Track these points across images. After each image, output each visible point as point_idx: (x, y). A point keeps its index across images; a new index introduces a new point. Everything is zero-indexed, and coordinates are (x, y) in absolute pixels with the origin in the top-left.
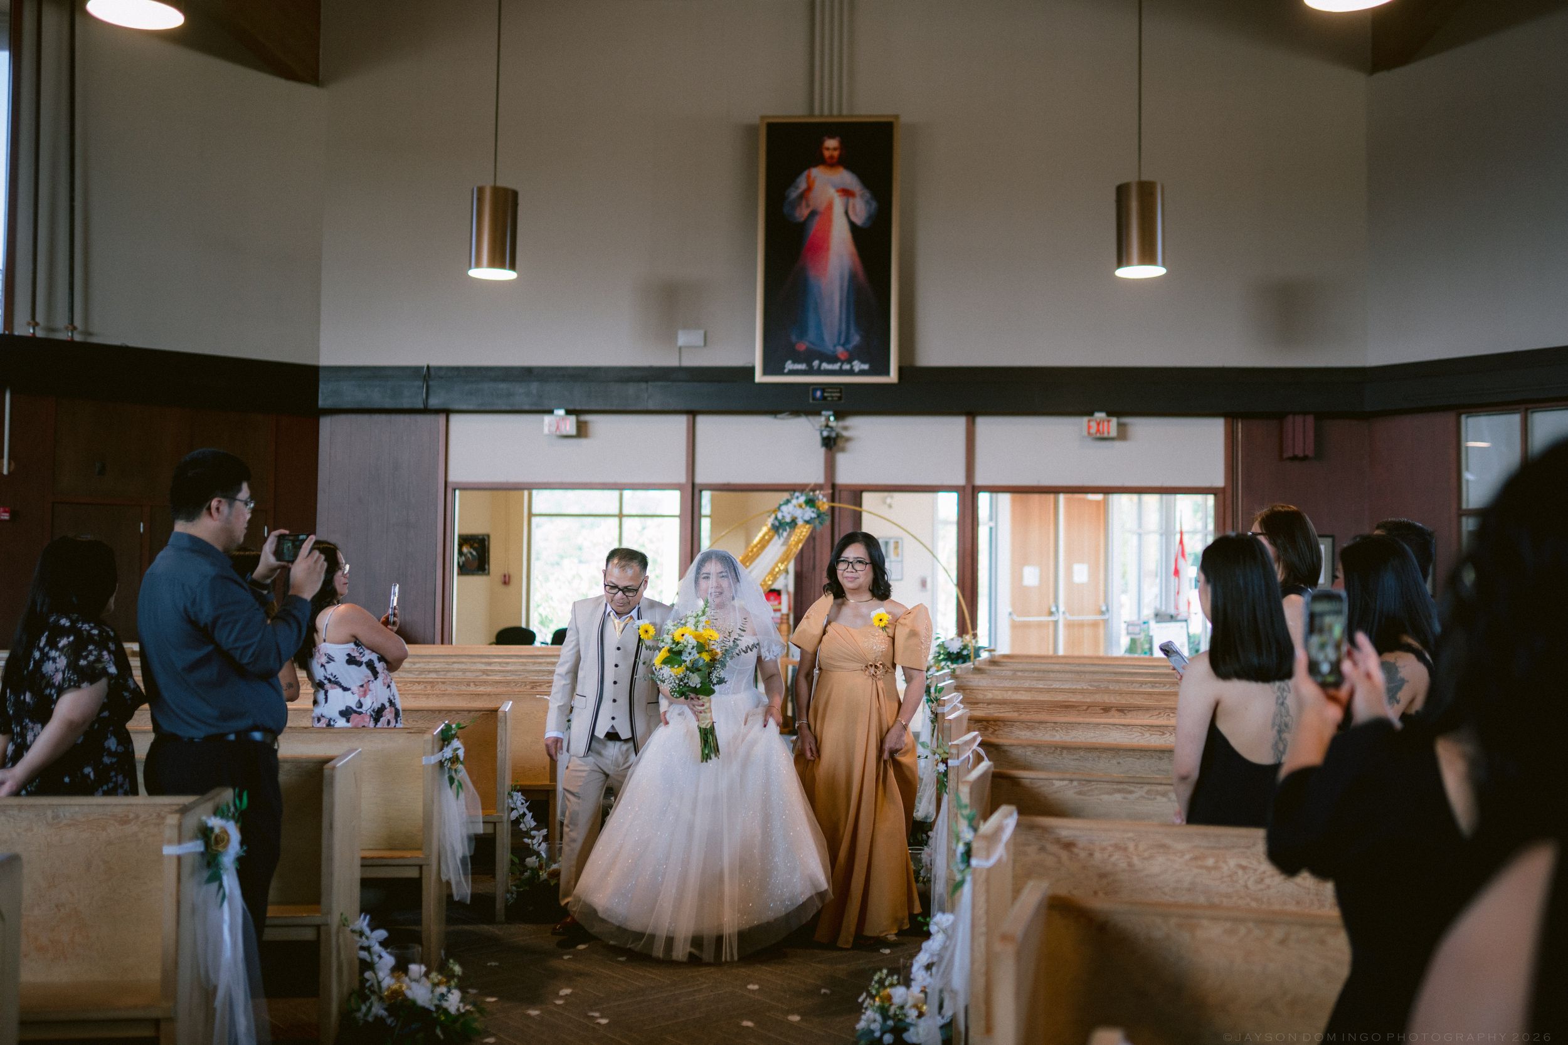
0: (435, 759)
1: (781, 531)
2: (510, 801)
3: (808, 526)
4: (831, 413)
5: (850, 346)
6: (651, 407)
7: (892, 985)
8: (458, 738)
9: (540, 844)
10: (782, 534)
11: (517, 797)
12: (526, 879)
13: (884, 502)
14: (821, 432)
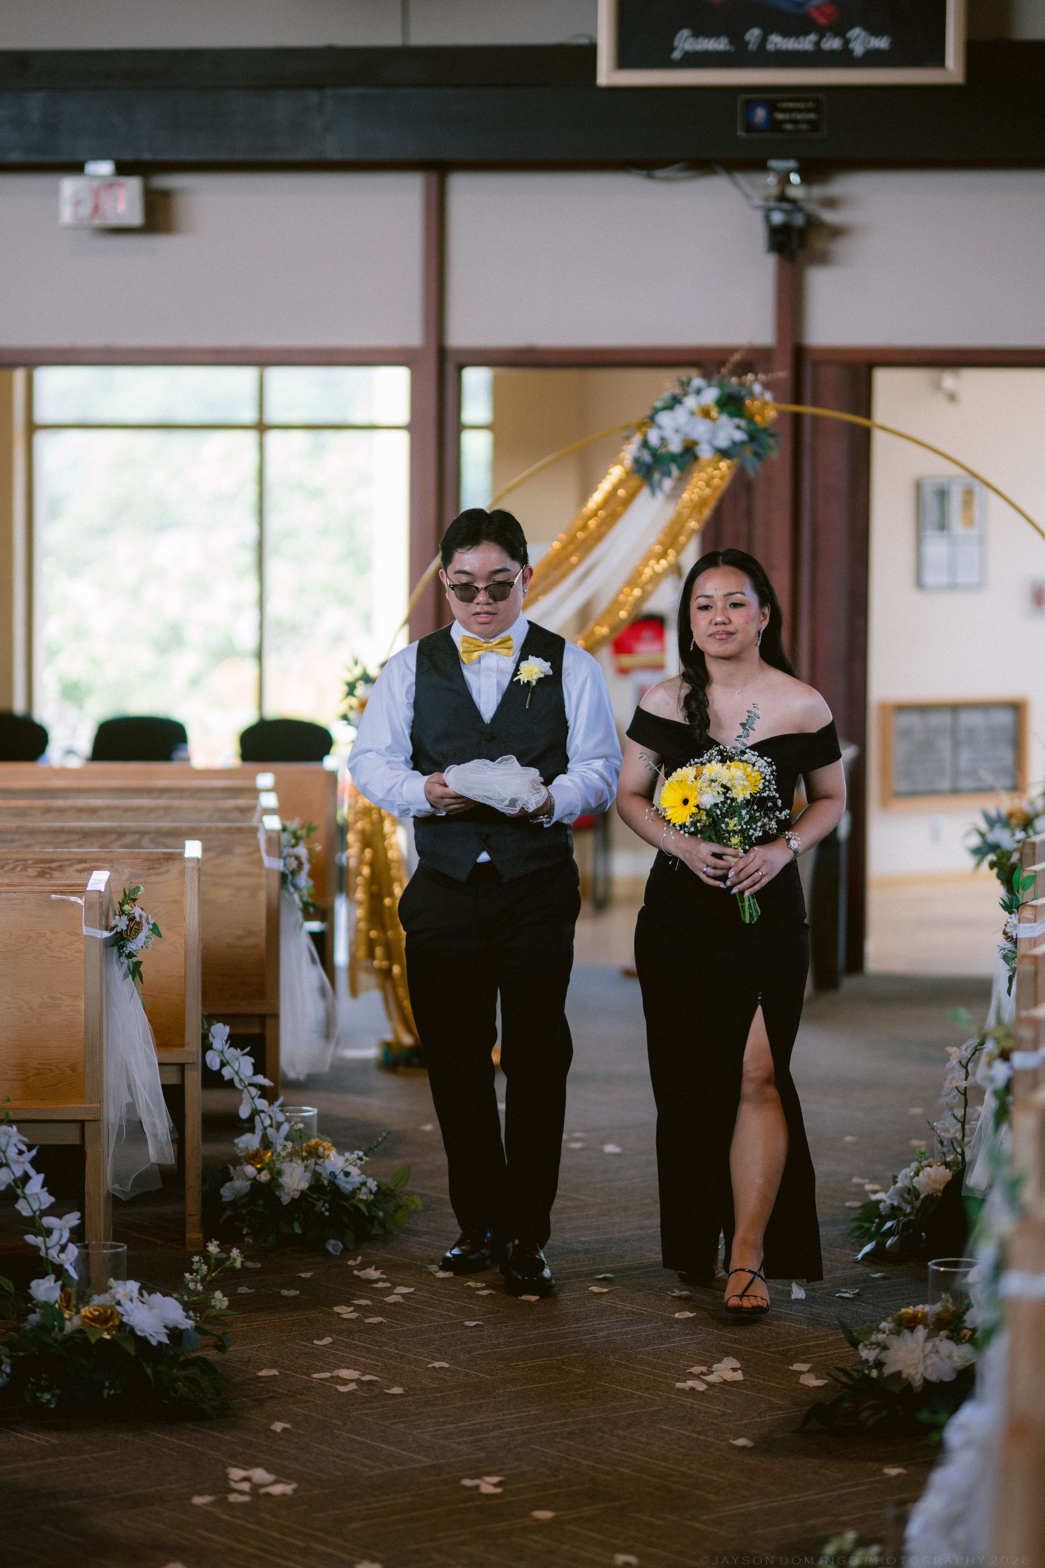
1: (656, 476)
3: (724, 465)
4: (792, 164)
6: (333, 155)
9: (63, 1249)
10: (660, 482)
11: (7, 1137)
12: (32, 1330)
13: (937, 386)
14: (768, 212)
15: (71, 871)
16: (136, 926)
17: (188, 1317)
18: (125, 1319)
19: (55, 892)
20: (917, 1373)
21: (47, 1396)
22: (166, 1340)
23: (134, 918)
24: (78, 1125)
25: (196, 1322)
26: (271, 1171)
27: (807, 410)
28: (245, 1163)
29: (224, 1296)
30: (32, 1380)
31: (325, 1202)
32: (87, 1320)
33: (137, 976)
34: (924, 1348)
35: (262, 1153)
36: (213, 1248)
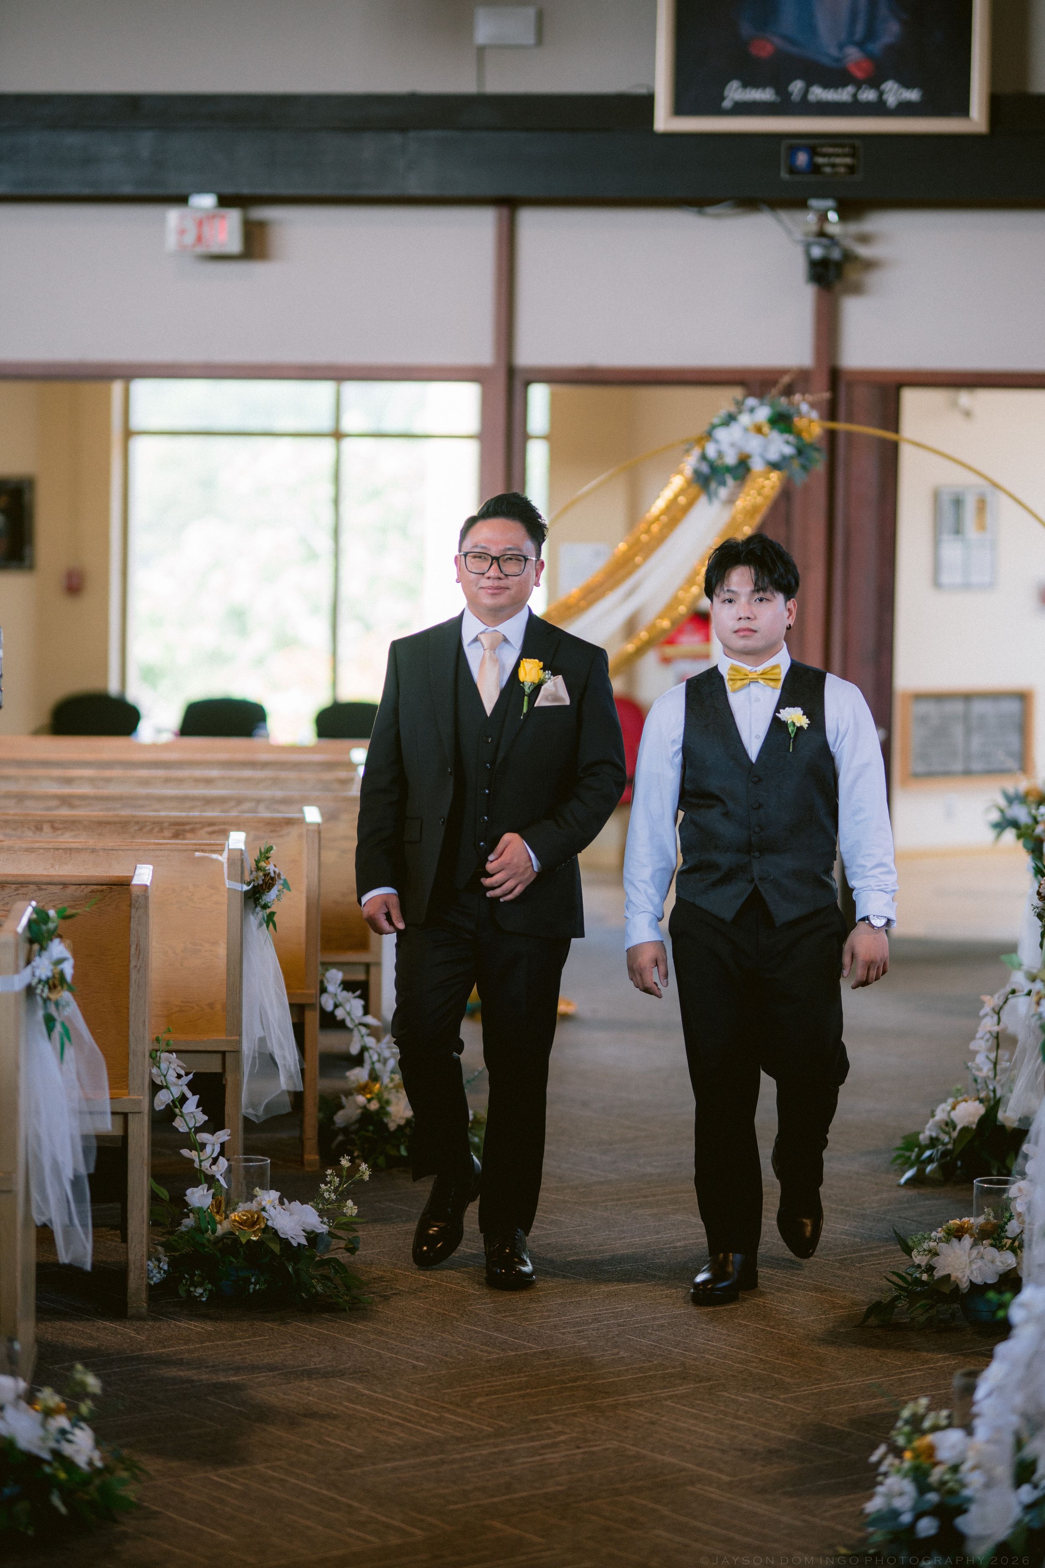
0: (20, 981)
1: (713, 485)
2: (155, 1071)
3: (775, 476)
4: (830, 203)
5: (876, 47)
6: (414, 188)
7: (935, 1428)
8: (60, 936)
9: (215, 1161)
10: (717, 492)
11: (168, 1063)
12: (188, 1232)
13: (954, 404)
14: (808, 247)
15: (203, 832)
16: (270, 881)
17: (322, 1222)
18: (270, 1223)
19: (197, 851)
20: (964, 1276)
21: (200, 1291)
22: (304, 1242)
23: (269, 873)
24: (219, 1056)
25: (330, 1227)
26: (380, 1100)
27: (841, 426)
28: (355, 1094)
29: (354, 1204)
30: (186, 1276)
32: (236, 1224)
33: (271, 925)
34: (970, 1255)
35: (371, 1084)
36: (345, 1162)
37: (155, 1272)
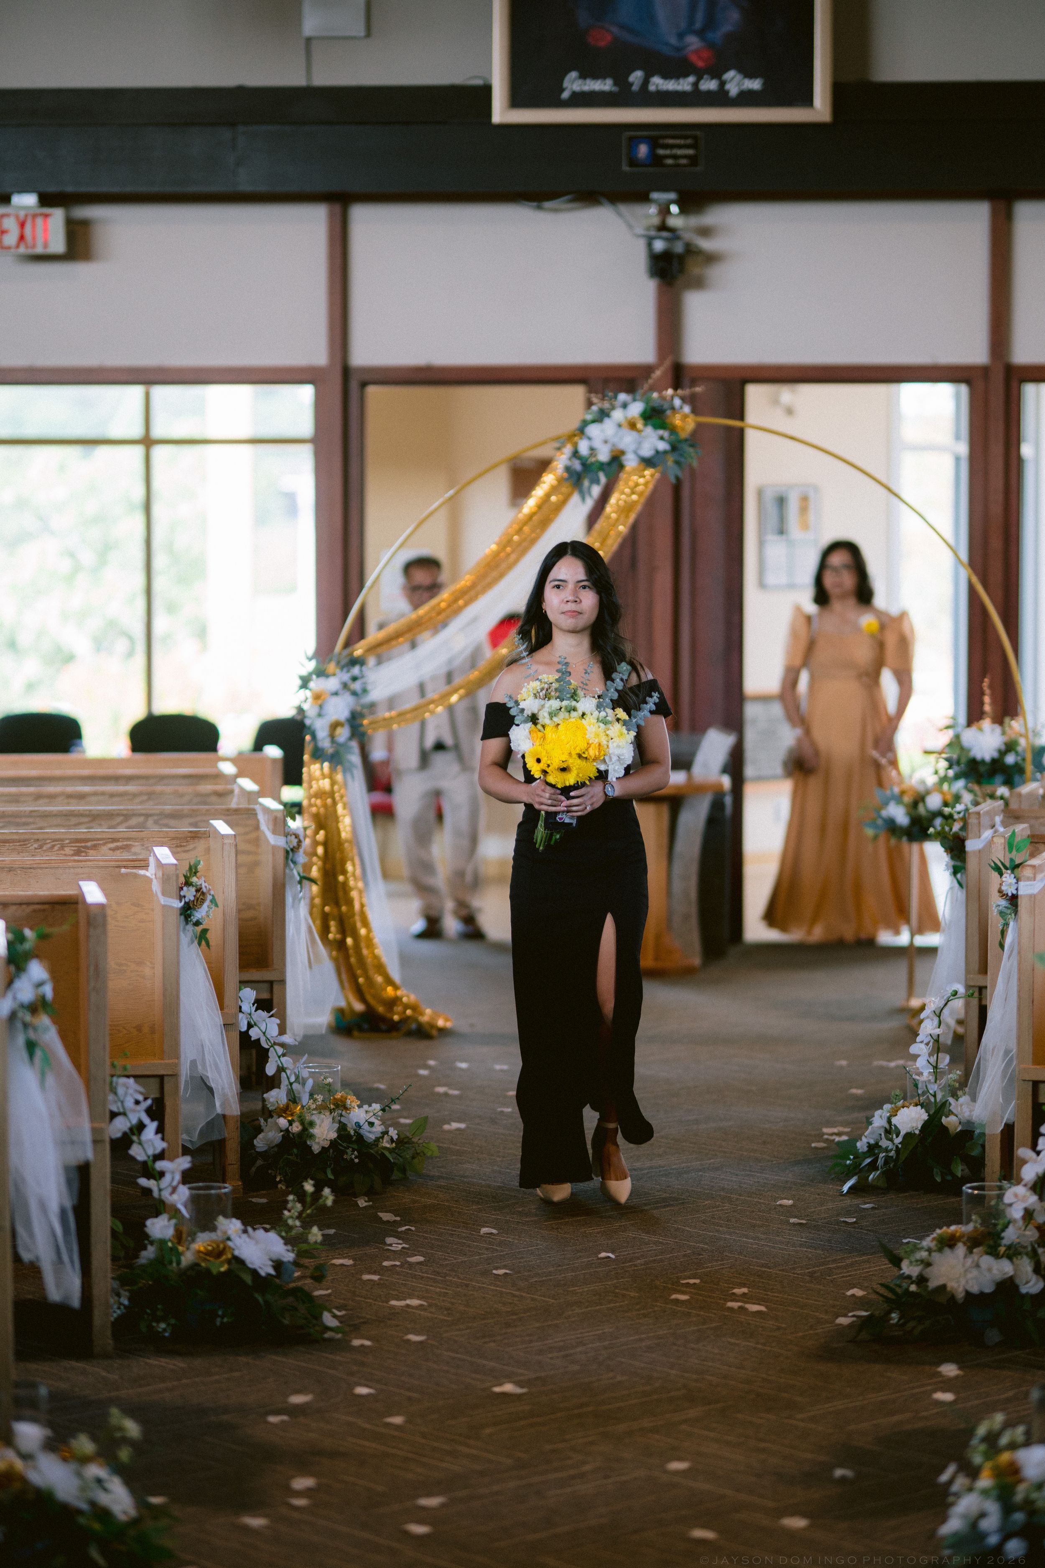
1: (586, 483)
2: (110, 1097)
3: (648, 472)
4: (672, 196)
5: (717, 36)
6: (246, 186)
7: (1013, 1445)
8: (38, 957)
9: (174, 1190)
10: (589, 488)
11: (126, 1089)
12: (148, 1265)
13: (776, 402)
14: (650, 241)
15: (105, 849)
16: (201, 897)
17: (288, 1251)
18: (236, 1253)
19: (121, 867)
20: (959, 1286)
21: (163, 1325)
22: (272, 1272)
23: (201, 888)
24: (157, 1080)
25: (295, 1255)
26: (302, 1123)
28: (275, 1116)
29: (319, 1231)
30: (148, 1311)
31: (353, 1150)
32: (201, 1255)
33: (203, 943)
34: (963, 1265)
35: (292, 1105)
36: (309, 1187)
37: (115, 1306)
